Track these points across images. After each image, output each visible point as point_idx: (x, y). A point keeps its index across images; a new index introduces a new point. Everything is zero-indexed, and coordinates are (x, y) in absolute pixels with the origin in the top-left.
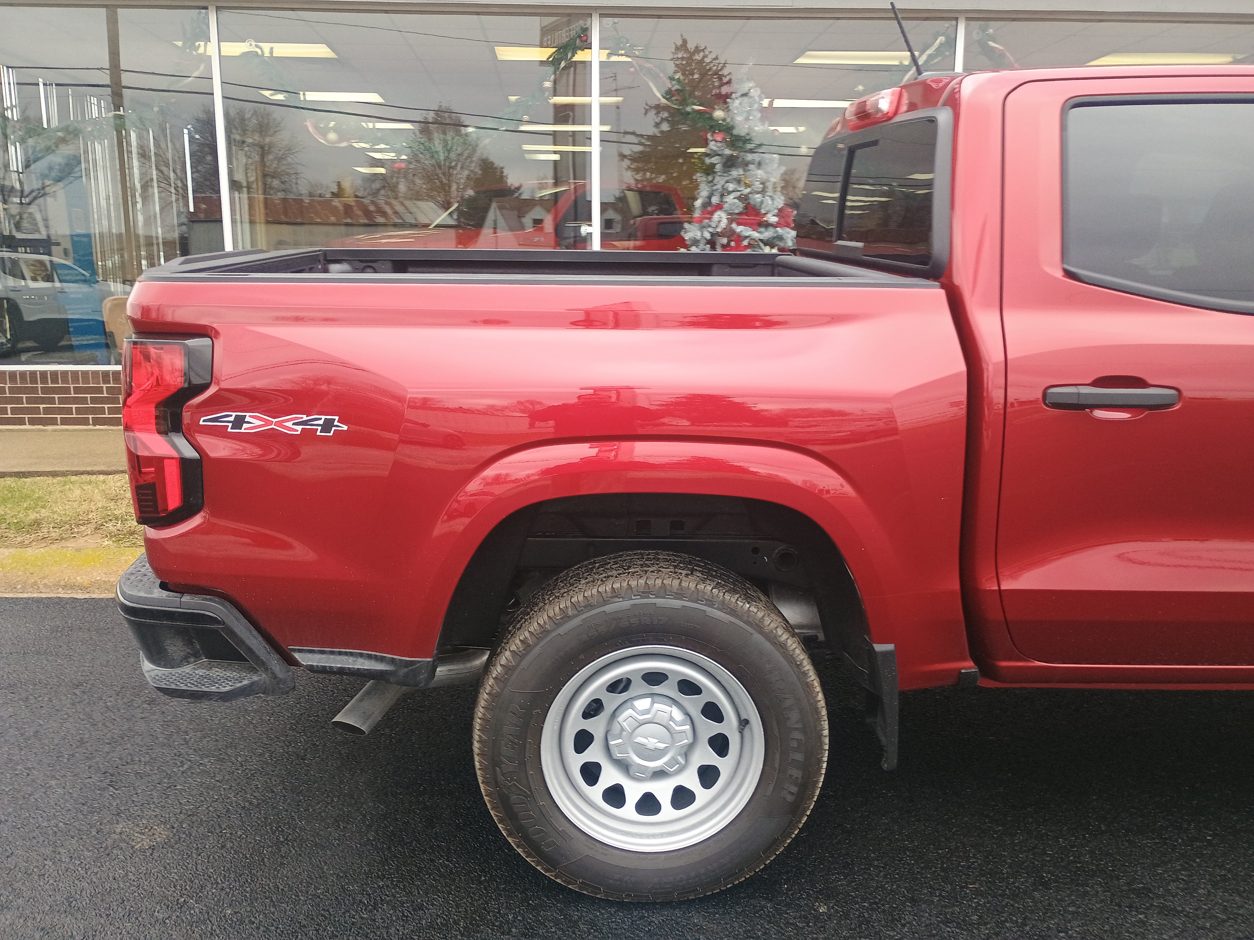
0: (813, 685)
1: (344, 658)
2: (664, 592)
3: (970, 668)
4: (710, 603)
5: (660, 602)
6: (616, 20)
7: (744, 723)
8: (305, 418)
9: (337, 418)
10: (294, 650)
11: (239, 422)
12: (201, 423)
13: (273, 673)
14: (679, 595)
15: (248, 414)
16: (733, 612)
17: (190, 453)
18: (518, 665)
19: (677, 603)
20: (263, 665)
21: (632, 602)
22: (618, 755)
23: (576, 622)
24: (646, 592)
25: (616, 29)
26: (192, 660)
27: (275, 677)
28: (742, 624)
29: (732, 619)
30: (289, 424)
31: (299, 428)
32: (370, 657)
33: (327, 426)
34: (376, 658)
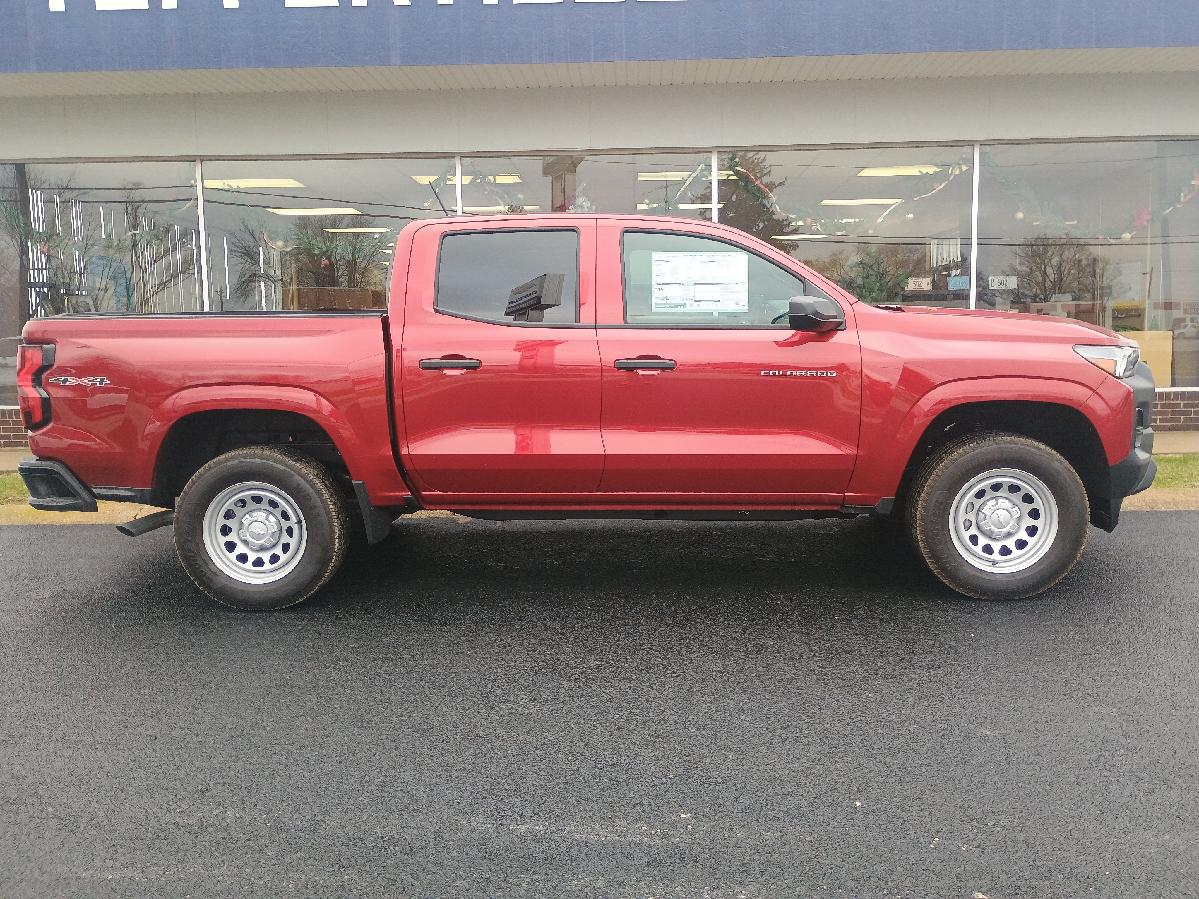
0: (327, 501)
1: (115, 490)
2: (253, 456)
3: (409, 495)
4: (275, 461)
5: (252, 460)
6: (473, 160)
7: (299, 522)
8: (92, 378)
9: (105, 378)
10: (92, 487)
11: (65, 381)
12: (50, 382)
13: (84, 499)
14: (260, 457)
15: (69, 377)
16: (285, 465)
17: (45, 395)
18: (189, 491)
19: (259, 461)
20: (81, 497)
21: (239, 460)
22: (243, 538)
23: (214, 470)
24: (245, 456)
25: (473, 166)
26: (51, 496)
27: (86, 501)
28: (289, 470)
29: (286, 468)
30: (86, 381)
31: (90, 383)
32: (125, 489)
33: (102, 381)
34: (128, 490)
